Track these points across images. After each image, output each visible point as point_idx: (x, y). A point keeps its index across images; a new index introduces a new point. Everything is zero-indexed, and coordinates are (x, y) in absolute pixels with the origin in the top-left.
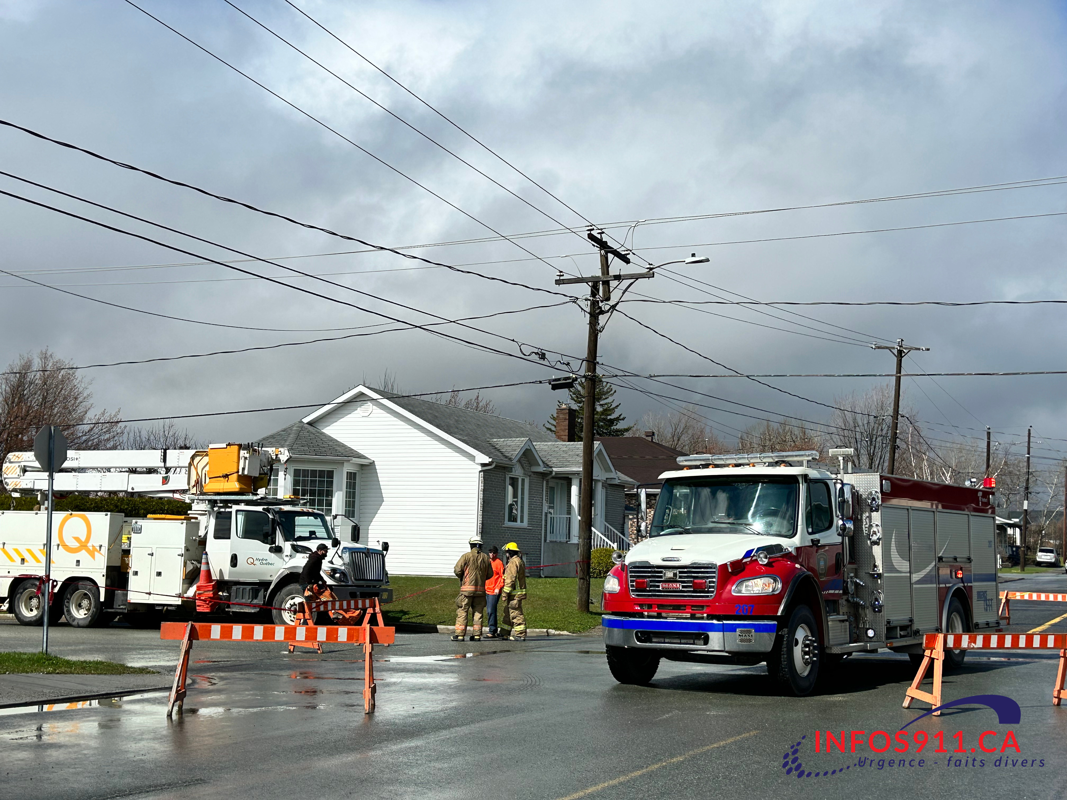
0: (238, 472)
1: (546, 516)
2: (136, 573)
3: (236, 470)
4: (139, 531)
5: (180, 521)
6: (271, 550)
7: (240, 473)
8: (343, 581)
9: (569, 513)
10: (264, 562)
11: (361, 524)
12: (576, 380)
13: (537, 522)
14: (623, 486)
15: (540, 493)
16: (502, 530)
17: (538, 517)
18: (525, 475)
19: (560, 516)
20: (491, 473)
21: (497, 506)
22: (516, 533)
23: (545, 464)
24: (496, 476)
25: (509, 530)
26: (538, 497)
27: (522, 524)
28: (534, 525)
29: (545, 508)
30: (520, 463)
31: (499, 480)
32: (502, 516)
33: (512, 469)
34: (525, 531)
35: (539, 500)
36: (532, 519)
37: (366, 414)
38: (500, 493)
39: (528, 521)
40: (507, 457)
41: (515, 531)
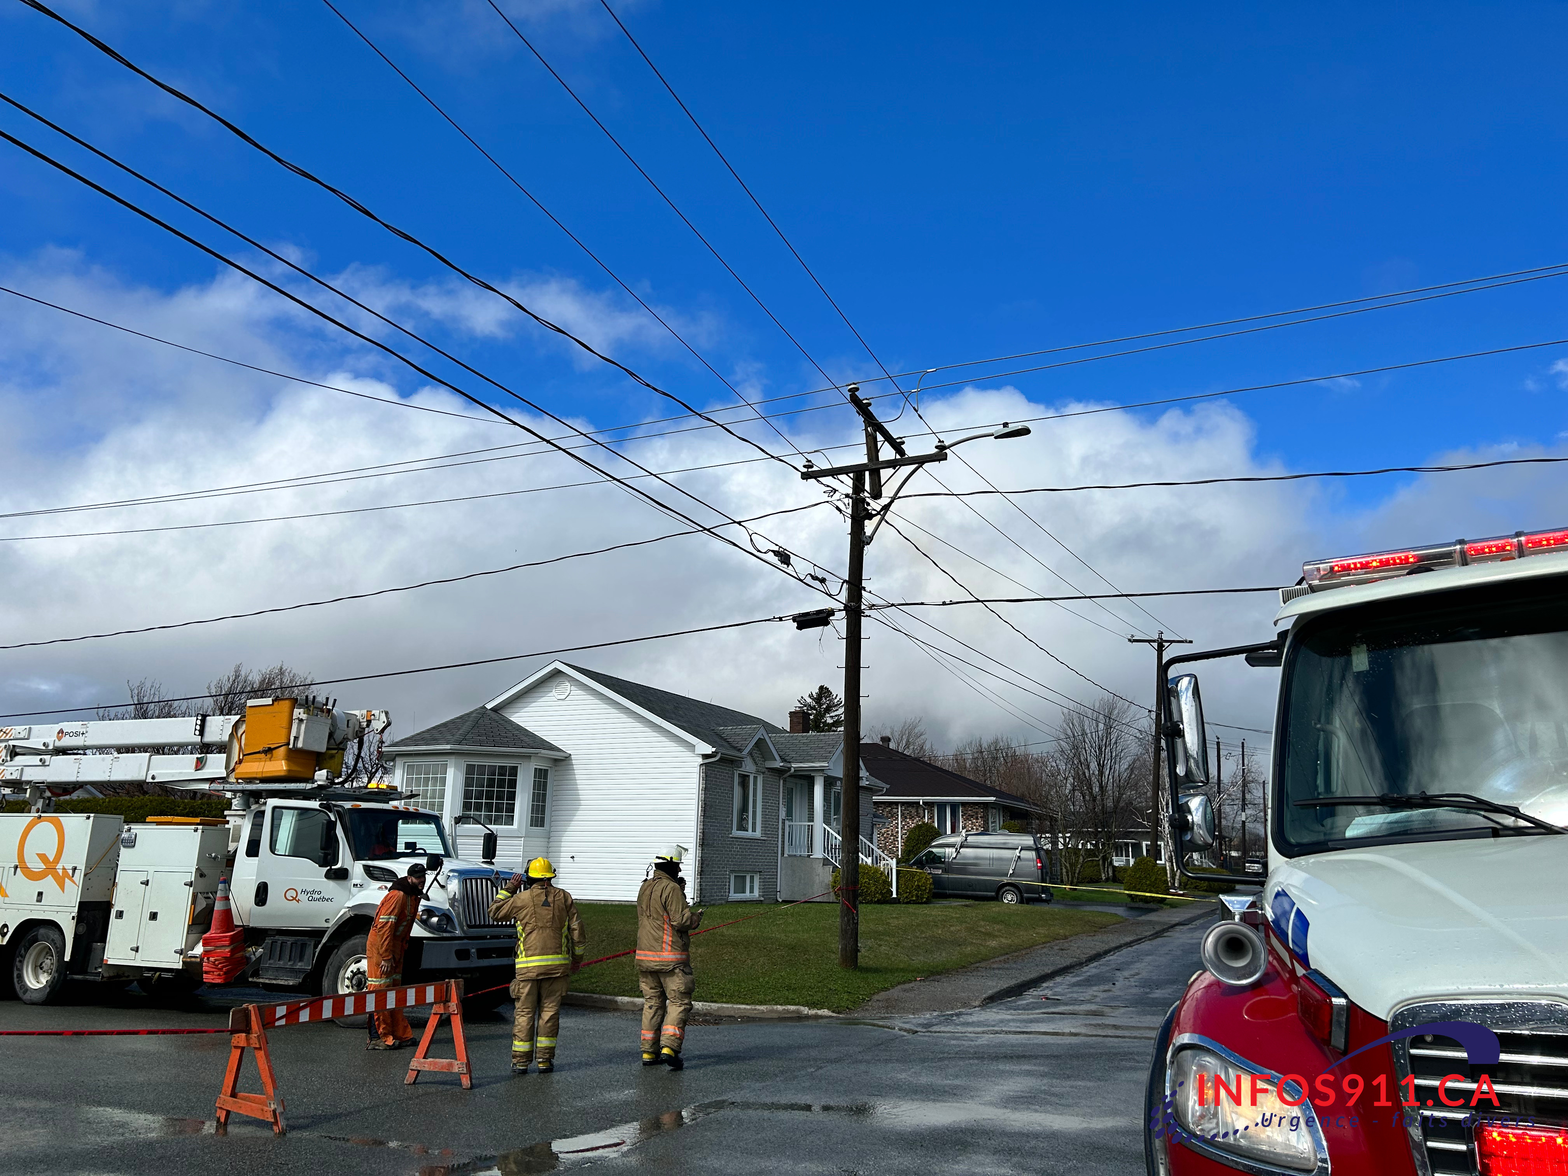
0: (288, 744)
1: (784, 823)
2: (120, 915)
3: (283, 740)
4: (131, 843)
5: (193, 827)
6: (328, 876)
7: (291, 746)
8: (446, 931)
9: (811, 819)
10: (316, 896)
11: (552, 834)
12: (833, 615)
13: (773, 831)
14: (871, 789)
15: (776, 794)
16: (728, 841)
17: (773, 825)
18: (758, 771)
19: (800, 823)
20: (715, 768)
21: (723, 810)
22: (746, 845)
23: (783, 760)
24: (722, 772)
25: (737, 841)
26: (773, 800)
27: (754, 833)
28: (768, 834)
29: (783, 814)
30: (752, 757)
31: (725, 776)
32: (728, 824)
33: (741, 764)
34: (758, 843)
35: (775, 804)
36: (767, 827)
37: (563, 697)
38: (727, 793)
39: (762, 830)
40: (735, 748)
41: (745, 842)
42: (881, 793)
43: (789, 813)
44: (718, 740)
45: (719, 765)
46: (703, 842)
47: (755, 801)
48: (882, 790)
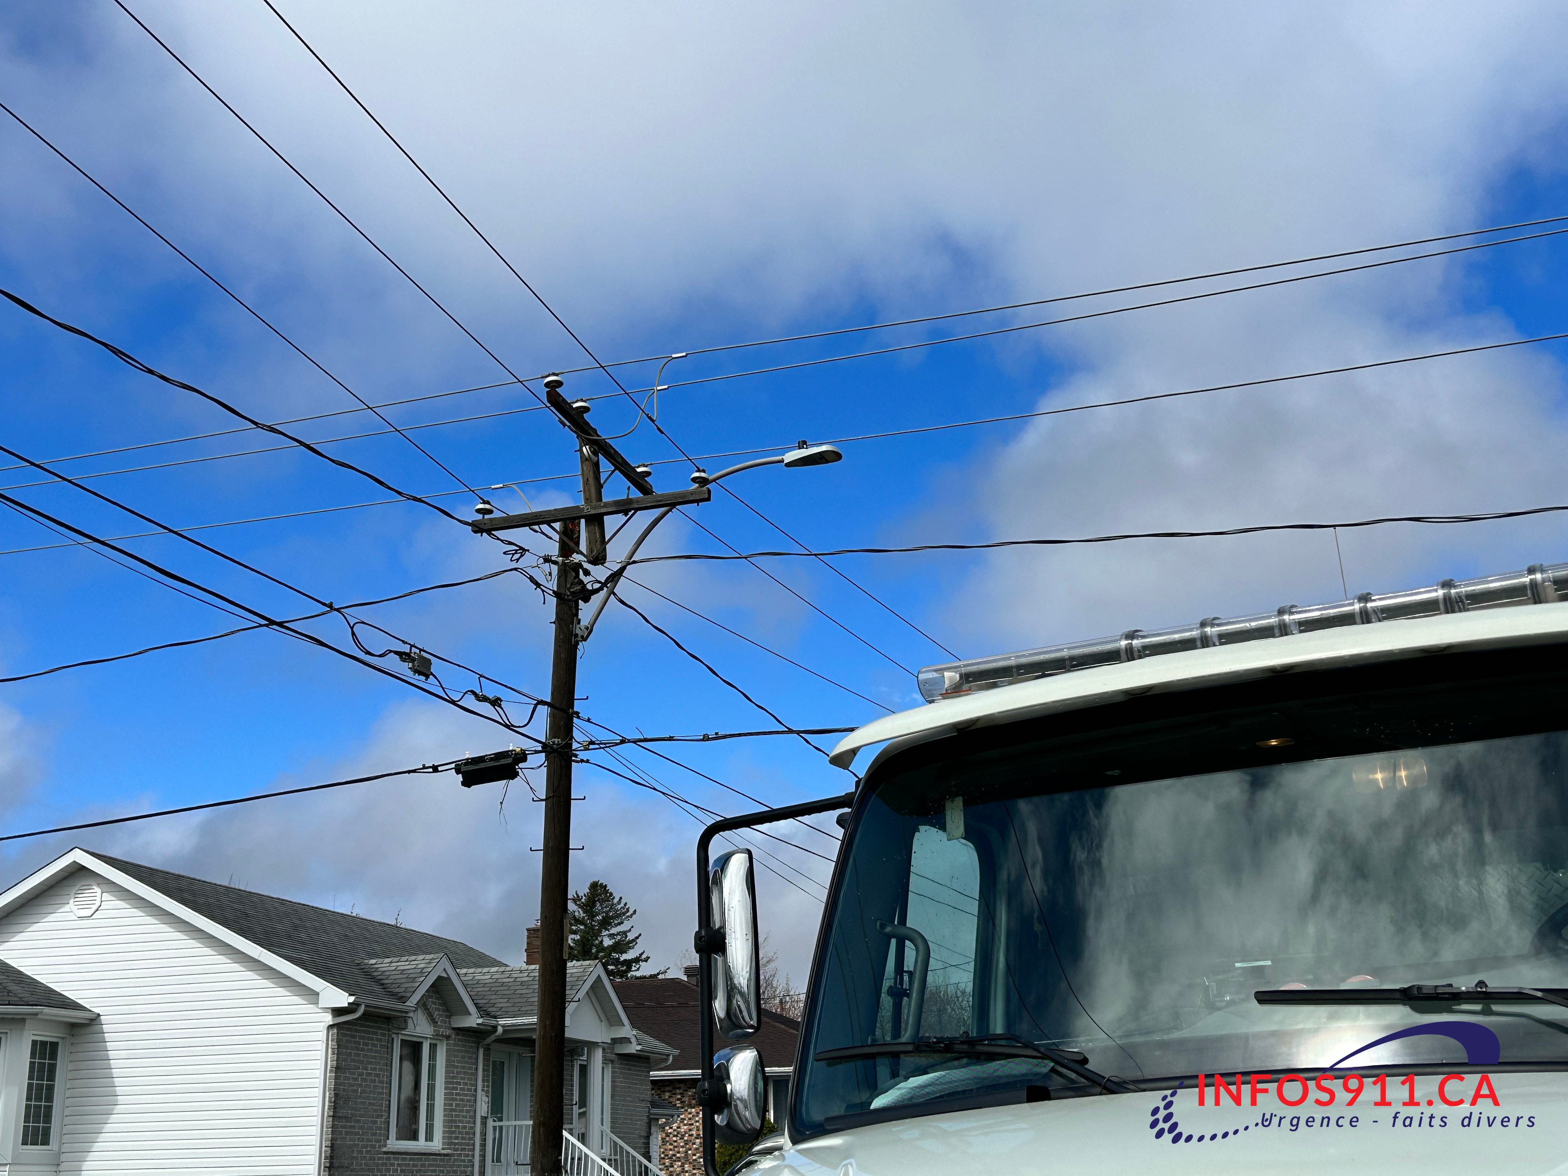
1: (484, 1124)
11: (63, 1157)
12: (524, 759)
13: (463, 1138)
14: (647, 1059)
15: (471, 1074)
16: (379, 1159)
17: (465, 1127)
18: (438, 1036)
19: (514, 1123)
20: (357, 1031)
21: (370, 1104)
22: (414, 1166)
23: (483, 1011)
24: (369, 1038)
25: (397, 1159)
26: (465, 1084)
27: (429, 1143)
28: (456, 1144)
29: (483, 1106)
30: (427, 1009)
31: (375, 1046)
32: (380, 1129)
33: (406, 1022)
34: (435, 1160)
35: (468, 1090)
36: (453, 1132)
37: (88, 913)
38: (378, 1075)
39: (444, 1138)
40: (393, 994)
41: (411, 1160)
42: (663, 1065)
43: (497, 1109)
44: (362, 981)
45: (364, 1026)
46: (331, 1163)
47: (431, 1088)
48: (667, 1060)
